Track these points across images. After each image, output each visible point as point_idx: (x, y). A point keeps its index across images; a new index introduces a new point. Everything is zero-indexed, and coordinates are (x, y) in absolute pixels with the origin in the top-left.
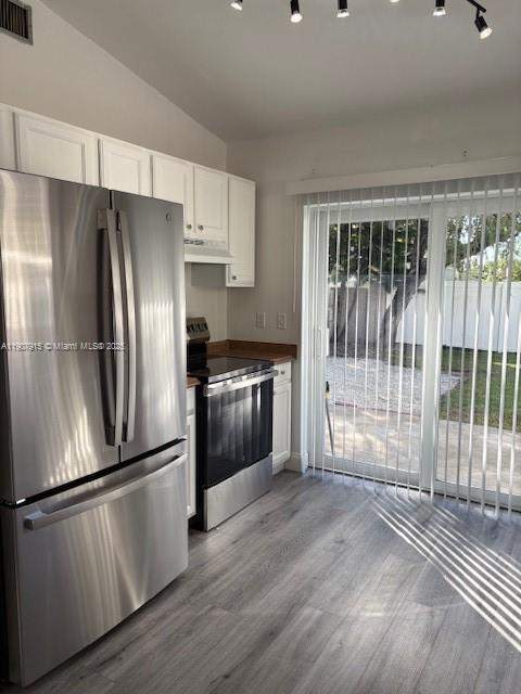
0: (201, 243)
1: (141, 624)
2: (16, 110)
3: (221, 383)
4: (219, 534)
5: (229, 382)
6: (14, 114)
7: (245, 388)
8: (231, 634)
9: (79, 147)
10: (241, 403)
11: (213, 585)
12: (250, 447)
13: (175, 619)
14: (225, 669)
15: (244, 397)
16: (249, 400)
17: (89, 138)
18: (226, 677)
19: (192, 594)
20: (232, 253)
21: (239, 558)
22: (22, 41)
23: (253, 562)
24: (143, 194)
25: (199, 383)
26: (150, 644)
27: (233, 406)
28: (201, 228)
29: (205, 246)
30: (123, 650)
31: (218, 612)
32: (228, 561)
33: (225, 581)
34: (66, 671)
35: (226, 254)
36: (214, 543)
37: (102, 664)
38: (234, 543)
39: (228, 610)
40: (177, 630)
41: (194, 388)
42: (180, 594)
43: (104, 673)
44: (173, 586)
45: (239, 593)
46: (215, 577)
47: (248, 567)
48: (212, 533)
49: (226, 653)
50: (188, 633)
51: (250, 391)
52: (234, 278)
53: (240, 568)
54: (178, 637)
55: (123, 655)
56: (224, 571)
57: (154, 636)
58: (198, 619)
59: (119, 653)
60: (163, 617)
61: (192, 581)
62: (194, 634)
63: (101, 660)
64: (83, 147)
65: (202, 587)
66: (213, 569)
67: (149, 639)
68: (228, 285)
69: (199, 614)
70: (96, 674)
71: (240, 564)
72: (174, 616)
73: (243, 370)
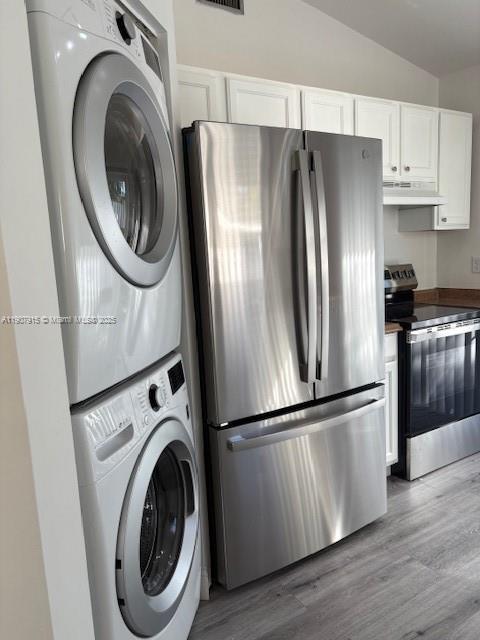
0: (406, 185)
1: (337, 558)
2: (228, 75)
3: (425, 330)
4: (422, 485)
5: (434, 329)
6: (225, 80)
7: (456, 336)
8: (429, 590)
9: (283, 101)
10: (452, 351)
11: (413, 537)
12: (462, 399)
13: (370, 561)
14: (420, 625)
15: (456, 346)
16: (462, 350)
17: (292, 91)
18: (420, 633)
19: (390, 541)
20: (441, 193)
21: (444, 514)
22: (235, 13)
23: (461, 521)
24: (345, 133)
25: (401, 329)
26: (343, 580)
27: (443, 354)
28: (408, 169)
29: (411, 188)
30: (318, 578)
31: (416, 565)
32: (430, 515)
33: (426, 535)
34: (266, 585)
35: (435, 194)
36: (418, 493)
37: (297, 587)
38: (438, 497)
39: (428, 565)
40: (372, 573)
41: (396, 333)
42: (378, 538)
43: (298, 597)
44: (370, 528)
45: (441, 551)
46: (415, 529)
47: (453, 526)
48: (416, 483)
49: (422, 608)
50: (383, 579)
51: (463, 340)
52: (444, 220)
53: (443, 525)
54: (372, 580)
55: (317, 583)
56: (426, 524)
57: (349, 573)
58: (395, 567)
59: (314, 581)
60: (358, 557)
61: (391, 528)
62: (389, 581)
63: (297, 582)
64: (287, 100)
65: (401, 536)
66: (414, 520)
67: (344, 575)
68: (436, 228)
69: (396, 562)
70: (290, 595)
71: (444, 520)
72: (369, 558)
73: (454, 317)
